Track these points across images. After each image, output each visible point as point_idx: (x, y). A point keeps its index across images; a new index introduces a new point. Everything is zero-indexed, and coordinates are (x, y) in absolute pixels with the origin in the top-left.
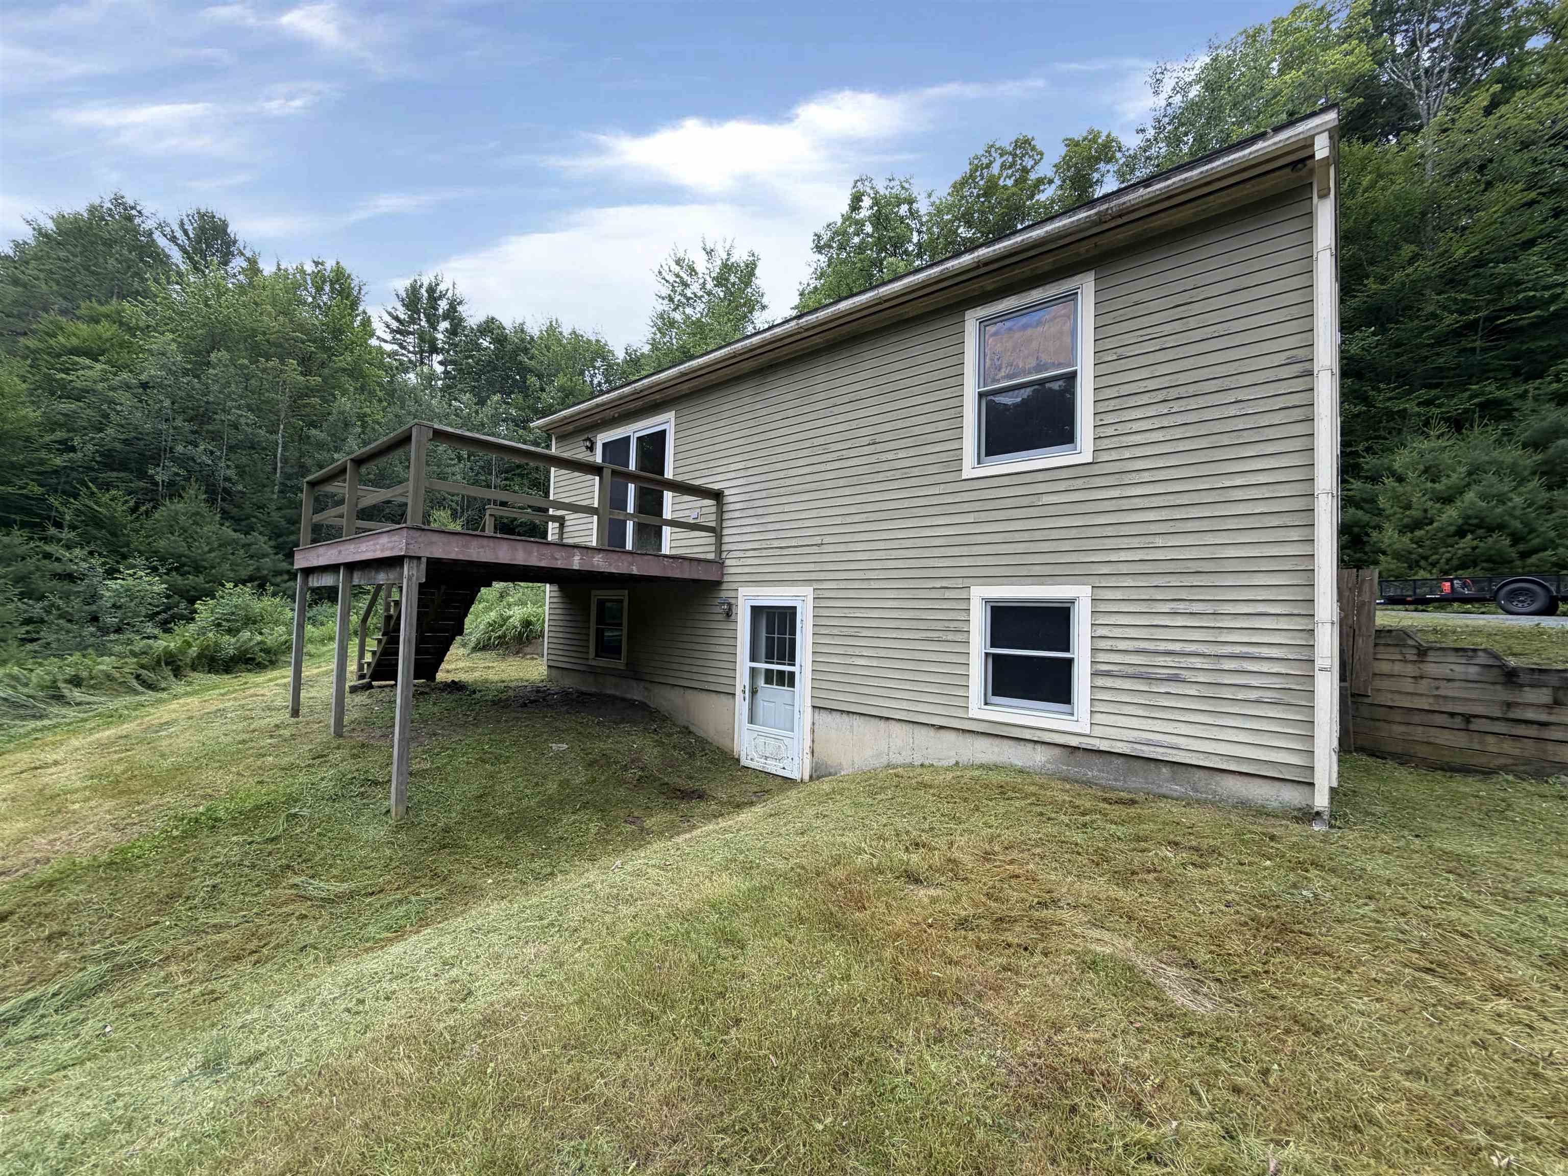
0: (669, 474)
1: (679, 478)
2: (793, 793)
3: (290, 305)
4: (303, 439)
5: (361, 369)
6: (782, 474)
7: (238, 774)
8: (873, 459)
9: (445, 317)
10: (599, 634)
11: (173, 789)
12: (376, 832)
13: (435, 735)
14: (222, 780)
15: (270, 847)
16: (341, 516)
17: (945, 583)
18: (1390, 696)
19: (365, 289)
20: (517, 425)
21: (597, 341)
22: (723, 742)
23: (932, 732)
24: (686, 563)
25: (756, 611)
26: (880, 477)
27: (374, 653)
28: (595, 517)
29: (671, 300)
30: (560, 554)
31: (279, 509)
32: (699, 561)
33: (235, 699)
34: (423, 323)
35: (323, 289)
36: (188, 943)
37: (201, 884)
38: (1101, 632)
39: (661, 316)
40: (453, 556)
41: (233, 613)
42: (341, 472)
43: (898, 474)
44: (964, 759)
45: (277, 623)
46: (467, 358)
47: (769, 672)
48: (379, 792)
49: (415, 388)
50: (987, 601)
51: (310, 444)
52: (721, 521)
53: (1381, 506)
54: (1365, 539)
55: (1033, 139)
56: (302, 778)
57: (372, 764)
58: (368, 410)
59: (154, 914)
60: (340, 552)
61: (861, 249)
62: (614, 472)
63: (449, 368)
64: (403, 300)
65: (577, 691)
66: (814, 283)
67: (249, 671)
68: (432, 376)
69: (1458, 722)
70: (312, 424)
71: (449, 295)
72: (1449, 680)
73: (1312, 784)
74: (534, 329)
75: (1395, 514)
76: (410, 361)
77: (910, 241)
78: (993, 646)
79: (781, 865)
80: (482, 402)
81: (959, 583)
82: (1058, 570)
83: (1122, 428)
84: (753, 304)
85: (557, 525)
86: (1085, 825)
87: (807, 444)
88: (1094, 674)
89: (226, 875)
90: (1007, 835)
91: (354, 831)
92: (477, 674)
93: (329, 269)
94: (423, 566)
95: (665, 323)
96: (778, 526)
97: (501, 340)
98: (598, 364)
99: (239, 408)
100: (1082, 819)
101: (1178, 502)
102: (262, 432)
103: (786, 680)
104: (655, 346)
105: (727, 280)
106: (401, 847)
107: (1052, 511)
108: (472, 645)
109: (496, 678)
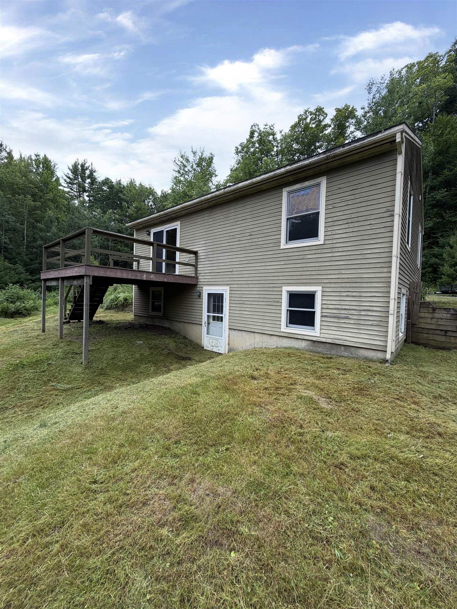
0: (178, 245)
1: (182, 247)
2: (220, 357)
3: (27, 173)
4: (34, 227)
5: (56, 200)
6: (219, 246)
7: (28, 350)
8: (250, 241)
9: (89, 177)
10: (153, 303)
11: (7, 355)
12: (79, 369)
13: (95, 338)
14: (23, 353)
15: (43, 374)
16: (59, 260)
17: (274, 285)
18: (424, 324)
19: (56, 167)
20: (119, 222)
21: (150, 188)
22: (197, 341)
23: (269, 337)
24: (184, 278)
25: (209, 295)
26: (253, 247)
27: (70, 310)
28: (151, 261)
29: (179, 172)
30: (139, 274)
31: (27, 255)
32: (189, 277)
33: (18, 327)
34: (80, 180)
35: (40, 166)
36: (20, 402)
37: (22, 385)
38: (324, 302)
39: (176, 178)
40: (101, 275)
41: (13, 296)
42: (58, 244)
43: (259, 247)
44: (279, 346)
45: (29, 299)
46: (98, 194)
47: (214, 317)
48: (78, 357)
49: (78, 207)
50: (288, 292)
51: (37, 229)
52: (197, 262)
53: (444, 257)
54: (438, 269)
55: (323, 108)
56: (51, 352)
57: (74, 347)
58: (60, 216)
59: (7, 393)
60: (59, 273)
61: (254, 153)
62: (158, 245)
63: (91, 198)
64: (71, 170)
65: (145, 324)
66: (236, 166)
67: (21, 317)
68: (84, 202)
69: (443, 333)
70: (37, 221)
71: (90, 168)
72: (441, 319)
73: (386, 351)
74: (125, 182)
75: (449, 260)
76: (76, 196)
77: (273, 151)
78: (290, 307)
79: (213, 375)
80: (104, 212)
81: (279, 285)
82: (311, 281)
83: (334, 232)
84: (211, 174)
85: (137, 263)
86: (312, 364)
87: (228, 235)
88: (322, 316)
89: (29, 382)
90: (287, 367)
91: (70, 369)
92: (108, 318)
93: (41, 158)
94: (91, 279)
95: (177, 181)
96: (217, 265)
97: (111, 187)
98: (150, 198)
99: (9, 215)
100: (312, 362)
101: (350, 258)
102: (18, 224)
103: (220, 319)
104: (173, 190)
105: (202, 164)
106: (87, 374)
107: (310, 260)
108: (105, 307)
109: (115, 319)
